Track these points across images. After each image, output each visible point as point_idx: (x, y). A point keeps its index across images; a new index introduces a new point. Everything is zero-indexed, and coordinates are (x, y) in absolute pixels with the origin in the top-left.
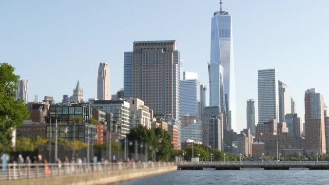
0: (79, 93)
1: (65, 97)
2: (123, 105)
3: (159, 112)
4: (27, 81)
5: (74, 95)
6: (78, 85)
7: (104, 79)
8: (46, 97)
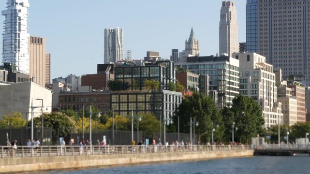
0: (194, 46)
1: (175, 51)
2: (227, 63)
3: (298, 71)
4: (121, 30)
5: (186, 49)
6: (191, 35)
7: (229, 24)
8: (148, 53)
